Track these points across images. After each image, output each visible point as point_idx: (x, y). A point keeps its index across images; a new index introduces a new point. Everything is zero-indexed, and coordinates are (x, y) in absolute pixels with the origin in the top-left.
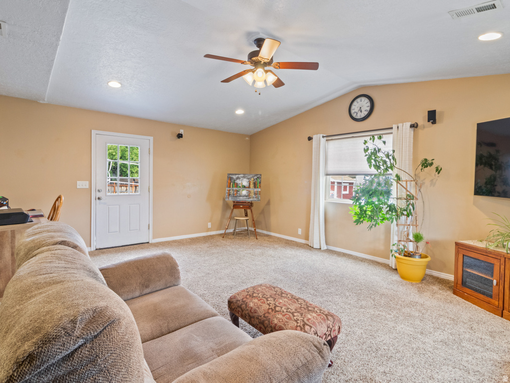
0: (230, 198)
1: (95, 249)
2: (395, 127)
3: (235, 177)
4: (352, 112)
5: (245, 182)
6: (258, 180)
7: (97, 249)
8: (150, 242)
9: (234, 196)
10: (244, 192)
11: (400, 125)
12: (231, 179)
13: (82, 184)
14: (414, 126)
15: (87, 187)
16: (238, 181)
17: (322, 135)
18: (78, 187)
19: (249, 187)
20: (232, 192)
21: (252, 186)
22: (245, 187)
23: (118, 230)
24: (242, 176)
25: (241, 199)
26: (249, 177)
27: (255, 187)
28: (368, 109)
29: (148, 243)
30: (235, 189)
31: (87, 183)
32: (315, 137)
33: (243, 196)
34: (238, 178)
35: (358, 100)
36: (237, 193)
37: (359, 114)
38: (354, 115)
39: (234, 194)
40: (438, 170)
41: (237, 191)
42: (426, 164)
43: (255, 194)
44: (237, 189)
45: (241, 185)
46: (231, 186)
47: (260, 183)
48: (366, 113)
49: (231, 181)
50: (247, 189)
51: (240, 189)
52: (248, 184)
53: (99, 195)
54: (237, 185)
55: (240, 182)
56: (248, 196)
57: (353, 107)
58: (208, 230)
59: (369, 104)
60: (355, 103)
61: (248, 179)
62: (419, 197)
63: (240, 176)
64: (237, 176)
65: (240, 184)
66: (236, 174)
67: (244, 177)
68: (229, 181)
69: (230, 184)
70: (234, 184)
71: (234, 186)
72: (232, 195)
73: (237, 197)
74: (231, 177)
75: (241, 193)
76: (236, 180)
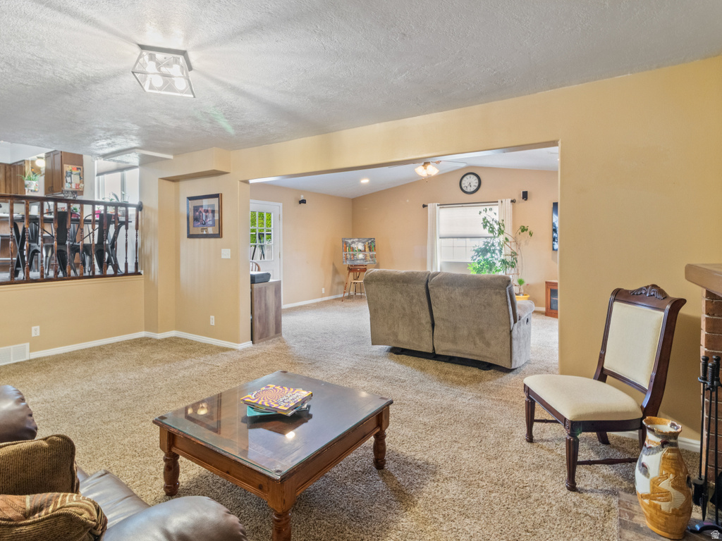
0: (347, 262)
2: (499, 201)
3: (350, 241)
4: (463, 186)
5: (360, 246)
6: (373, 244)
9: (351, 260)
10: (361, 256)
11: (504, 200)
12: (346, 243)
14: (513, 201)
16: (353, 245)
17: (436, 204)
19: (365, 251)
20: (349, 256)
21: (367, 249)
22: (360, 251)
24: (357, 240)
25: (358, 262)
26: (364, 241)
27: (370, 250)
28: (477, 185)
30: (351, 253)
32: (430, 205)
33: (360, 260)
34: (353, 242)
35: (468, 176)
36: (354, 257)
37: (469, 188)
38: (465, 189)
39: (351, 258)
40: (531, 234)
41: (354, 255)
42: (524, 229)
43: (371, 257)
44: (353, 253)
46: (347, 250)
47: (374, 246)
48: (475, 188)
49: (346, 245)
50: (363, 253)
51: (356, 252)
52: (364, 248)
54: (353, 249)
55: (356, 246)
56: (365, 259)
57: (463, 182)
58: (323, 296)
59: (477, 181)
60: (465, 179)
61: (363, 243)
62: (519, 253)
63: (354, 240)
65: (355, 248)
66: (351, 239)
67: (359, 241)
68: (345, 245)
69: (346, 248)
70: (350, 248)
71: (349, 250)
72: (349, 259)
73: (354, 260)
74: (346, 241)
75: (358, 256)
76: (351, 245)
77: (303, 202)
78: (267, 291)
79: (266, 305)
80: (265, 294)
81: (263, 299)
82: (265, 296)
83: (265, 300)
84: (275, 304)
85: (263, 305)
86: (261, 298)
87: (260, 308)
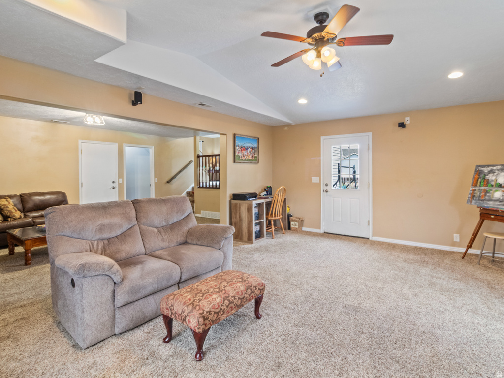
0: (473, 202)
1: (323, 232)
3: (486, 170)
5: (502, 179)
7: (325, 233)
8: (370, 239)
9: (480, 199)
10: (498, 195)
12: (479, 173)
13: (315, 180)
15: (318, 182)
16: (491, 177)
18: (313, 182)
20: (478, 193)
22: (500, 186)
23: (341, 221)
24: (499, 167)
25: (492, 205)
29: (368, 239)
30: (483, 188)
31: (318, 178)
33: (495, 201)
34: (491, 172)
36: (485, 195)
39: (480, 197)
41: (486, 192)
44: (486, 188)
45: (493, 183)
46: (479, 183)
49: (479, 176)
51: (491, 188)
53: (326, 188)
54: (487, 183)
55: (494, 178)
58: (454, 244)
63: (495, 168)
64: (490, 168)
65: (492, 180)
67: (501, 170)
68: (477, 177)
69: (478, 180)
70: (484, 181)
71: (482, 183)
72: (476, 198)
73: (484, 200)
74: (481, 170)
75: (493, 195)
76: (487, 175)
77: (402, 125)
78: (241, 207)
79: (240, 217)
80: (240, 209)
81: (238, 212)
82: (240, 210)
83: (240, 213)
84: (248, 218)
85: (238, 216)
86: (236, 211)
87: (236, 217)
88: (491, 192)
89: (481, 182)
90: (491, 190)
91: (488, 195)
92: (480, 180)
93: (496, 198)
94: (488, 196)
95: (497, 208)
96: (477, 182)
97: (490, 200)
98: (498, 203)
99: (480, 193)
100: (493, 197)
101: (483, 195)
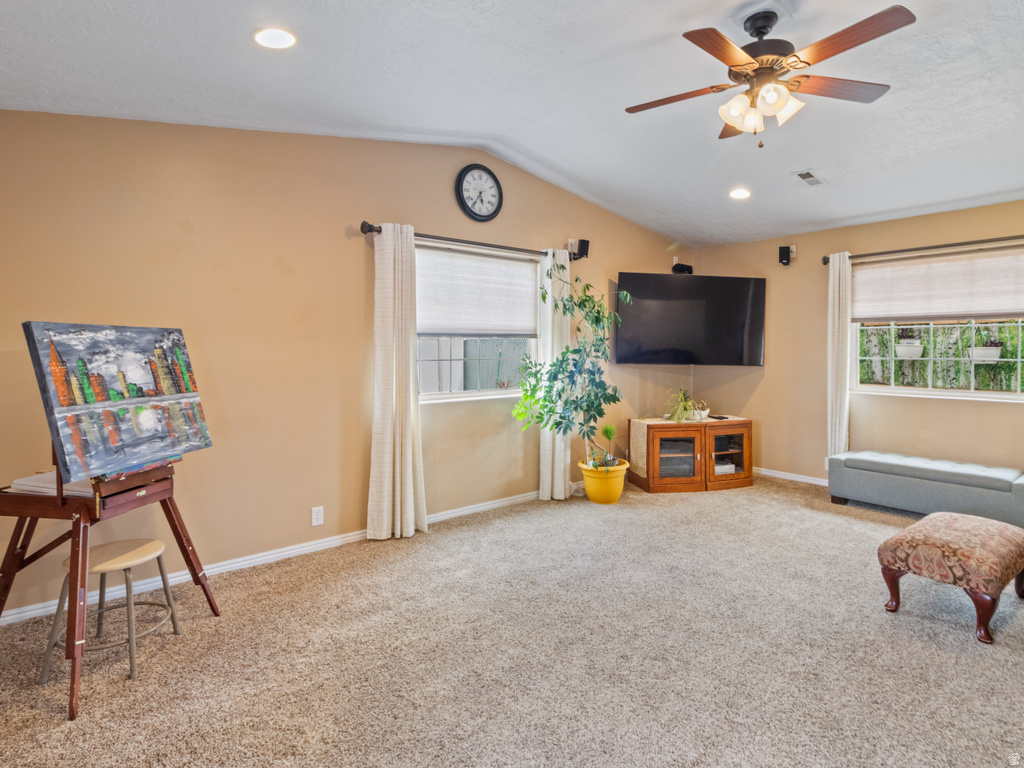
0: (94, 463)
3: (77, 342)
5: (134, 370)
6: (181, 358)
10: (147, 419)
12: (62, 352)
16: (100, 365)
19: (157, 391)
20: (92, 429)
21: (165, 383)
22: (140, 392)
24: (112, 335)
25: (145, 456)
26: (140, 341)
27: (177, 386)
30: (99, 408)
33: (150, 439)
34: (95, 349)
36: (118, 430)
39: (104, 440)
41: (116, 419)
43: (190, 419)
44: (110, 407)
45: (120, 386)
46: (77, 393)
47: (189, 366)
49: (68, 366)
50: (155, 401)
51: (123, 404)
52: (150, 378)
54: (102, 388)
55: (113, 369)
56: (168, 434)
57: (466, 185)
60: (469, 178)
61: (143, 351)
63: (101, 336)
64: (88, 336)
65: (113, 378)
66: (80, 328)
67: (121, 343)
68: (57, 370)
69: (68, 382)
70: (90, 384)
71: (88, 391)
72: (96, 447)
73: (122, 448)
74: (60, 344)
75: (138, 424)
76: (90, 362)
88: (128, 416)
89: (82, 389)
90: (127, 410)
91: (123, 426)
92: (73, 380)
93: (148, 430)
94: (128, 431)
95: (162, 459)
96: (70, 391)
97: (137, 443)
98: (160, 444)
99: (101, 428)
100: (141, 431)
101: (110, 432)
